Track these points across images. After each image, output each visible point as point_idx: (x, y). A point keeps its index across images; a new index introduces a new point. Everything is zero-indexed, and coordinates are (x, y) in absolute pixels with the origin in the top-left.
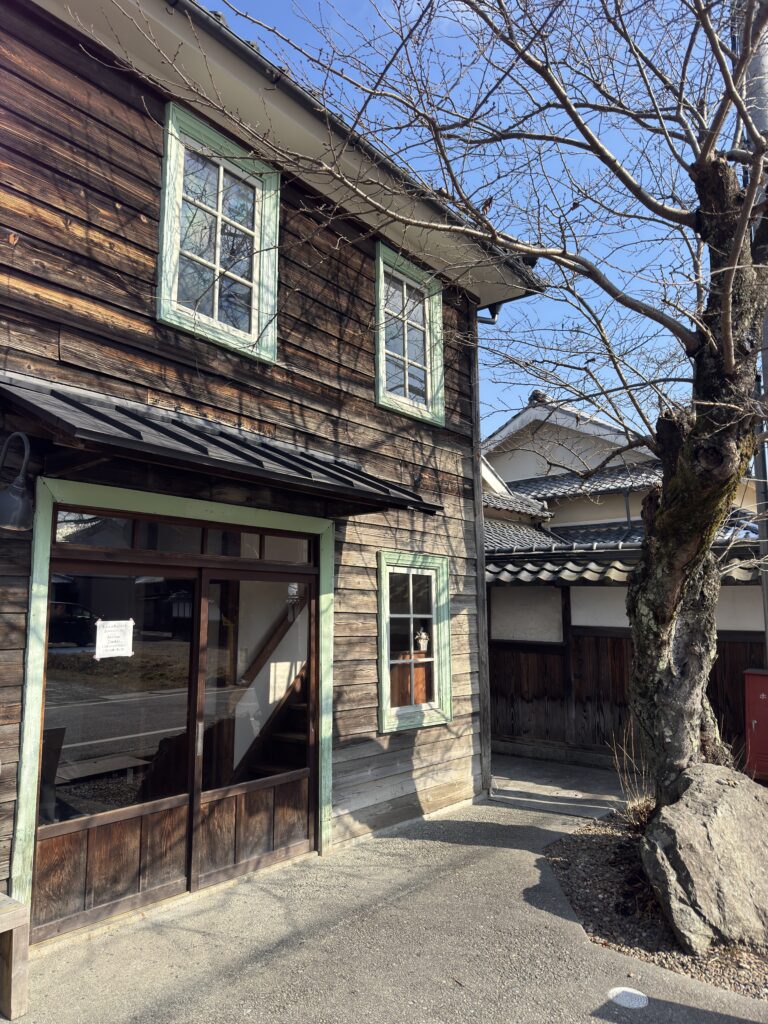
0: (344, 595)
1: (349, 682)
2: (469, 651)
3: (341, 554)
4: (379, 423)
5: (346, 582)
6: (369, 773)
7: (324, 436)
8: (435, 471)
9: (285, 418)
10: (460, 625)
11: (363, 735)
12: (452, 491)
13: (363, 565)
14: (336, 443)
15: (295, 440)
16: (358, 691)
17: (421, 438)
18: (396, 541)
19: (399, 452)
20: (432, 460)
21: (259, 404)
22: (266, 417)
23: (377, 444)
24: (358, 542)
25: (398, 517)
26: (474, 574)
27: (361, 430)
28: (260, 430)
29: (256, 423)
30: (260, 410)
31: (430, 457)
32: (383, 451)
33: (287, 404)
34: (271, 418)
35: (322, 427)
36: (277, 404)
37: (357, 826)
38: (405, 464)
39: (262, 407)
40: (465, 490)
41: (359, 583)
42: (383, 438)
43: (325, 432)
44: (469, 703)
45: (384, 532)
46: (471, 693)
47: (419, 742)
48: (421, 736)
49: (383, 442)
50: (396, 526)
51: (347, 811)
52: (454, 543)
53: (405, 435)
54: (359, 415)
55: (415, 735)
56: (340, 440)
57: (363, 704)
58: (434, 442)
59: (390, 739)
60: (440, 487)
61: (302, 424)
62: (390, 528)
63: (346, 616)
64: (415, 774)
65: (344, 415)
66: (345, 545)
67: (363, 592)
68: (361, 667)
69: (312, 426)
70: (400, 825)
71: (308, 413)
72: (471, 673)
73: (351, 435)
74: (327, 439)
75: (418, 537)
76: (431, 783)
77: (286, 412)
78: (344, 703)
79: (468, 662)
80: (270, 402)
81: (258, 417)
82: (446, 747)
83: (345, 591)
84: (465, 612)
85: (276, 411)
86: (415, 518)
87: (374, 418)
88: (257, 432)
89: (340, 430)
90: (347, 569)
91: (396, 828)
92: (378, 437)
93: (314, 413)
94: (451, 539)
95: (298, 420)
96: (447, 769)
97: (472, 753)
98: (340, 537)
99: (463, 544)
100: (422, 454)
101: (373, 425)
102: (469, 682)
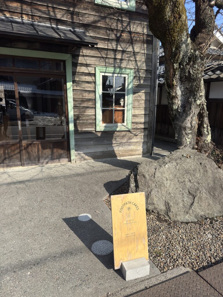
0: (79, 83)
1: (82, 114)
2: (144, 106)
3: (77, 68)
4: (96, 12)
5: (79, 78)
6: (92, 142)
7: (66, 19)
8: (130, 32)
9: (45, 13)
10: (140, 96)
11: (89, 131)
12: (140, 41)
13: (88, 72)
14: (73, 23)
15: (51, 22)
16: (86, 117)
17: (122, 17)
18: (106, 62)
19: (108, 25)
20: (128, 27)
21: (31, 8)
22: (35, 13)
23: (95, 22)
24: (86, 63)
25: (107, 53)
26: (150, 76)
27: (87, 16)
28: (32, 19)
29: (30, 16)
30: (31, 11)
31: (127, 26)
32: (99, 25)
33: (46, 7)
34: (38, 14)
35: (65, 16)
36: (41, 8)
37: (87, 157)
38: (112, 30)
39: (32, 9)
40: (147, 40)
41: (86, 79)
42: (99, 19)
43: (66, 18)
44: (143, 125)
45: (99, 59)
46: (144, 121)
47: (116, 135)
48: (117, 134)
49: (99, 21)
50: (106, 57)
51: (82, 152)
52: (139, 64)
53: (112, 17)
54: (86, 9)
55: (114, 133)
56: (75, 21)
57: (88, 121)
58: (129, 19)
59: (102, 133)
60: (132, 39)
61: (54, 15)
62: (103, 57)
63: (80, 91)
64: (113, 145)
65: (76, 10)
66: (78, 64)
67: (88, 82)
68: (88, 109)
69: (59, 16)
70: (106, 159)
71: (57, 10)
72: (145, 114)
73: (81, 18)
74: (67, 21)
75: (118, 61)
76: (120, 148)
77: (46, 11)
78: (80, 120)
79: (144, 110)
80: (37, 7)
81: (31, 14)
82: (129, 138)
83: (79, 82)
84: (143, 91)
85: (40, 11)
86: (117, 53)
87: (93, 9)
88: (31, 20)
89: (75, 17)
90: (79, 73)
91: (104, 160)
92: (96, 18)
93: (60, 10)
94: (137, 62)
95: (52, 14)
96: (129, 145)
97: (143, 141)
98: (76, 61)
99: (145, 64)
100: (122, 25)
101: (94, 13)
102: (143, 117)
